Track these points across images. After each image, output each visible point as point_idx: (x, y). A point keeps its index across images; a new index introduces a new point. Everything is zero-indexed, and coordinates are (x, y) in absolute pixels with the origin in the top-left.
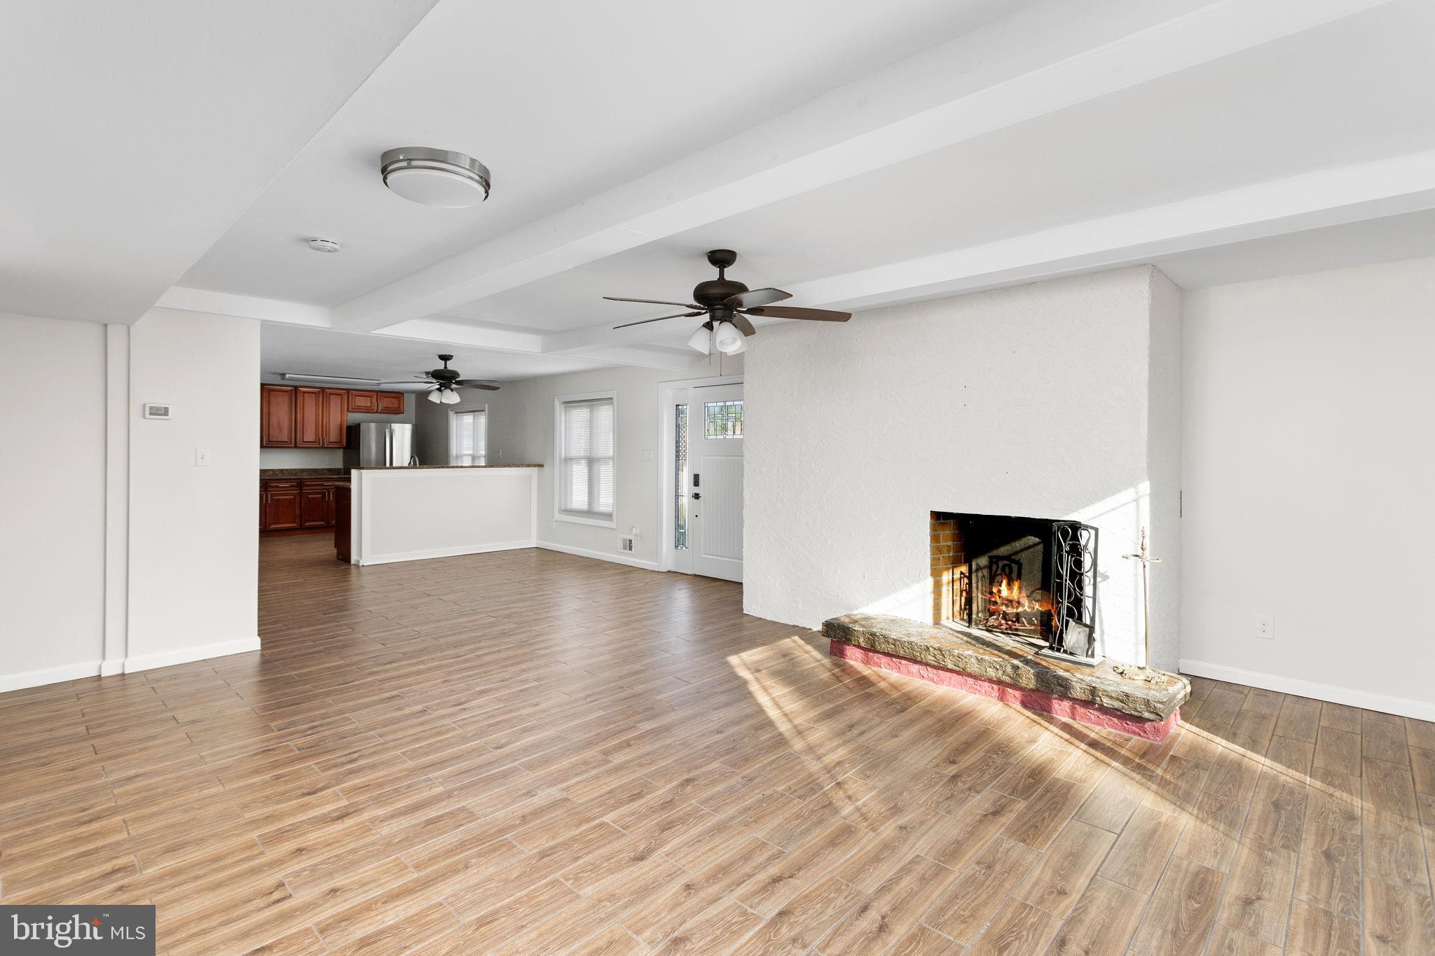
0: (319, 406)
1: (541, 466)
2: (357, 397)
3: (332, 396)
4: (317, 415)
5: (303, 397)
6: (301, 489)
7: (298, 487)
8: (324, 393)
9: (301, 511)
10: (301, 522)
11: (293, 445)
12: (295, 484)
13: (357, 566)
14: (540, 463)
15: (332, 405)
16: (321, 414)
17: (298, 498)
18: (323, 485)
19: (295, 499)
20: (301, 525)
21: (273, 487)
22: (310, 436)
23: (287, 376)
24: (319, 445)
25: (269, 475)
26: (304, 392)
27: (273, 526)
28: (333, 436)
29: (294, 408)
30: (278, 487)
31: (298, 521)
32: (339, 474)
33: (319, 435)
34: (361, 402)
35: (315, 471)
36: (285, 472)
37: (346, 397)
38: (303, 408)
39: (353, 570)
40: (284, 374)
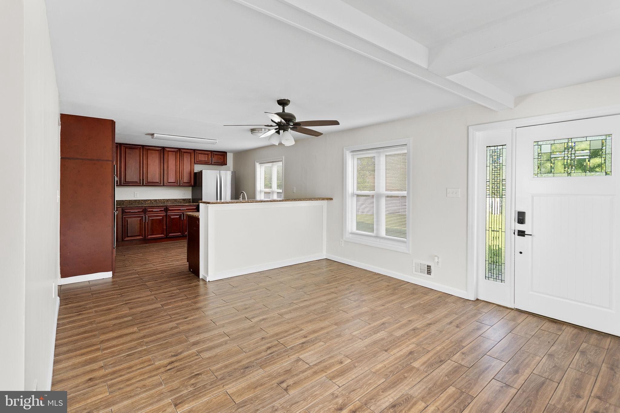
0: (177, 160)
1: (331, 199)
2: (199, 155)
3: (185, 154)
4: (176, 165)
5: (168, 154)
6: (166, 212)
7: (165, 211)
8: (180, 152)
9: (167, 227)
10: (167, 233)
11: (162, 185)
12: (163, 209)
13: (204, 280)
14: (330, 197)
15: (185, 159)
16: (178, 165)
17: (165, 219)
18: (180, 210)
19: (163, 218)
20: (167, 235)
21: (149, 211)
22: (172, 179)
23: (155, 135)
24: (177, 184)
25: (148, 204)
26: (168, 151)
27: (149, 237)
28: (186, 179)
29: (162, 161)
30: (152, 211)
31: (165, 233)
32: (189, 202)
33: (177, 178)
34: (202, 158)
35: (175, 200)
36: (157, 201)
37: (193, 154)
38: (168, 161)
39: (201, 283)
40: (153, 135)
